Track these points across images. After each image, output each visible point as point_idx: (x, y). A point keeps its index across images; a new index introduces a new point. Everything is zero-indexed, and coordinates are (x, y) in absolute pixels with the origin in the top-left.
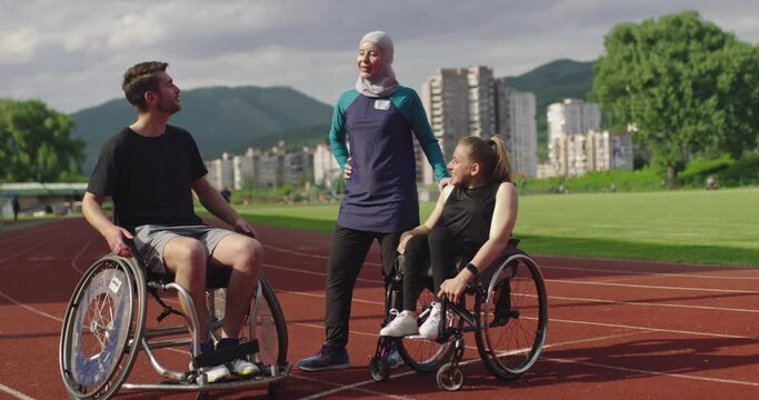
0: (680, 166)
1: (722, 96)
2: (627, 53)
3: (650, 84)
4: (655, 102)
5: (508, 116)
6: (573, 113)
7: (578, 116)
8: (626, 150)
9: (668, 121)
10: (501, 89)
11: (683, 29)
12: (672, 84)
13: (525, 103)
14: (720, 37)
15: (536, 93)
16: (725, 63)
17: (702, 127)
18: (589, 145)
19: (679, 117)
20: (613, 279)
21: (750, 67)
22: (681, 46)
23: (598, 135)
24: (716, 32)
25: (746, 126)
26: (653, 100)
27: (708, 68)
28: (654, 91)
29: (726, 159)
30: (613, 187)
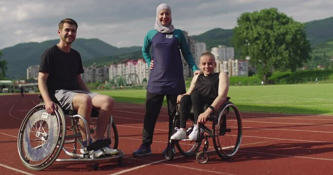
0: (269, 75)
1: (288, 44)
2: (247, 26)
3: (257, 39)
4: (259, 47)
5: (194, 52)
6: (222, 51)
7: (224, 53)
8: (245, 68)
9: (265, 55)
10: (191, 41)
11: (271, 15)
12: (266, 39)
13: (202, 47)
14: (286, 19)
15: (206, 43)
16: (289, 30)
17: (279, 58)
18: (229, 65)
19: (269, 53)
20: (253, 119)
21: (299, 32)
22: (270, 23)
23: (233, 61)
24: (285, 17)
25: (298, 58)
26: (258, 46)
27: (282, 32)
28: (259, 42)
29: (289, 72)
30: (240, 83)
